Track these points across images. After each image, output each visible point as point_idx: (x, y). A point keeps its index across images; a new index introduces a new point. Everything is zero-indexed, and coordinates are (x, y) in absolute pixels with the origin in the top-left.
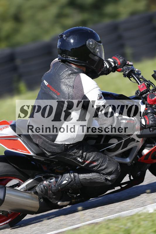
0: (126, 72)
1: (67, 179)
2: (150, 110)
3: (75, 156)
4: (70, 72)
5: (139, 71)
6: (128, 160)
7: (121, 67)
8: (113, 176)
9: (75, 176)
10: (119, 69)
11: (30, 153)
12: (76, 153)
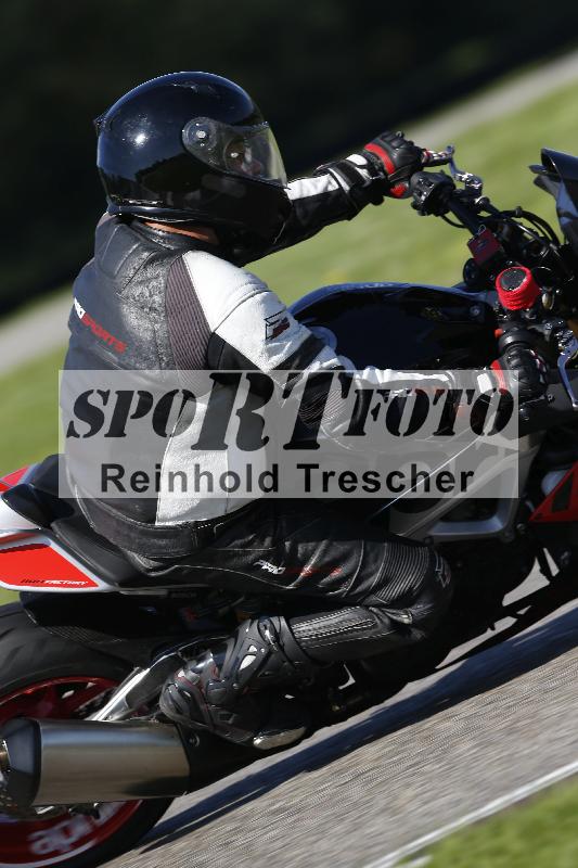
0: (420, 196)
2: (514, 334)
3: (250, 558)
4: (146, 255)
5: (472, 181)
6: (496, 524)
7: (402, 180)
8: (419, 609)
9: (277, 635)
10: (397, 187)
11: (96, 585)
12: (250, 544)
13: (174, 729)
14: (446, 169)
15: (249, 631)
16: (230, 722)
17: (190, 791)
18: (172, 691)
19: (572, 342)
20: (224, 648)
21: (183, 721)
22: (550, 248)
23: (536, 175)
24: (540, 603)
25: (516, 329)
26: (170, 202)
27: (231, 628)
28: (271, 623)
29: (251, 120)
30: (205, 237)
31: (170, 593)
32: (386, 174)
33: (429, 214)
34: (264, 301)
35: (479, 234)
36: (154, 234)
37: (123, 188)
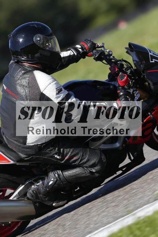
0: (96, 56)
1: (52, 179)
2: (123, 92)
3: (52, 154)
4: (23, 72)
5: (110, 52)
6: (118, 145)
7: (91, 52)
8: (98, 168)
9: (59, 175)
10: (89, 54)
11: (10, 162)
12: (52, 150)
13: (31, 201)
14: (102, 49)
15: (51, 174)
16: (46, 199)
17: (36, 218)
18: (31, 191)
19: (138, 94)
20: (45, 179)
21: (34, 199)
22: (131, 69)
23: (127, 50)
24: (129, 167)
25: (123, 91)
26: (30, 57)
27: (46, 174)
28: (57, 172)
29: (51, 35)
30: (39, 67)
31: (30, 164)
32: (86, 50)
33: (98, 61)
34: (55, 84)
35: (112, 66)
36: (25, 66)
37: (16, 53)
